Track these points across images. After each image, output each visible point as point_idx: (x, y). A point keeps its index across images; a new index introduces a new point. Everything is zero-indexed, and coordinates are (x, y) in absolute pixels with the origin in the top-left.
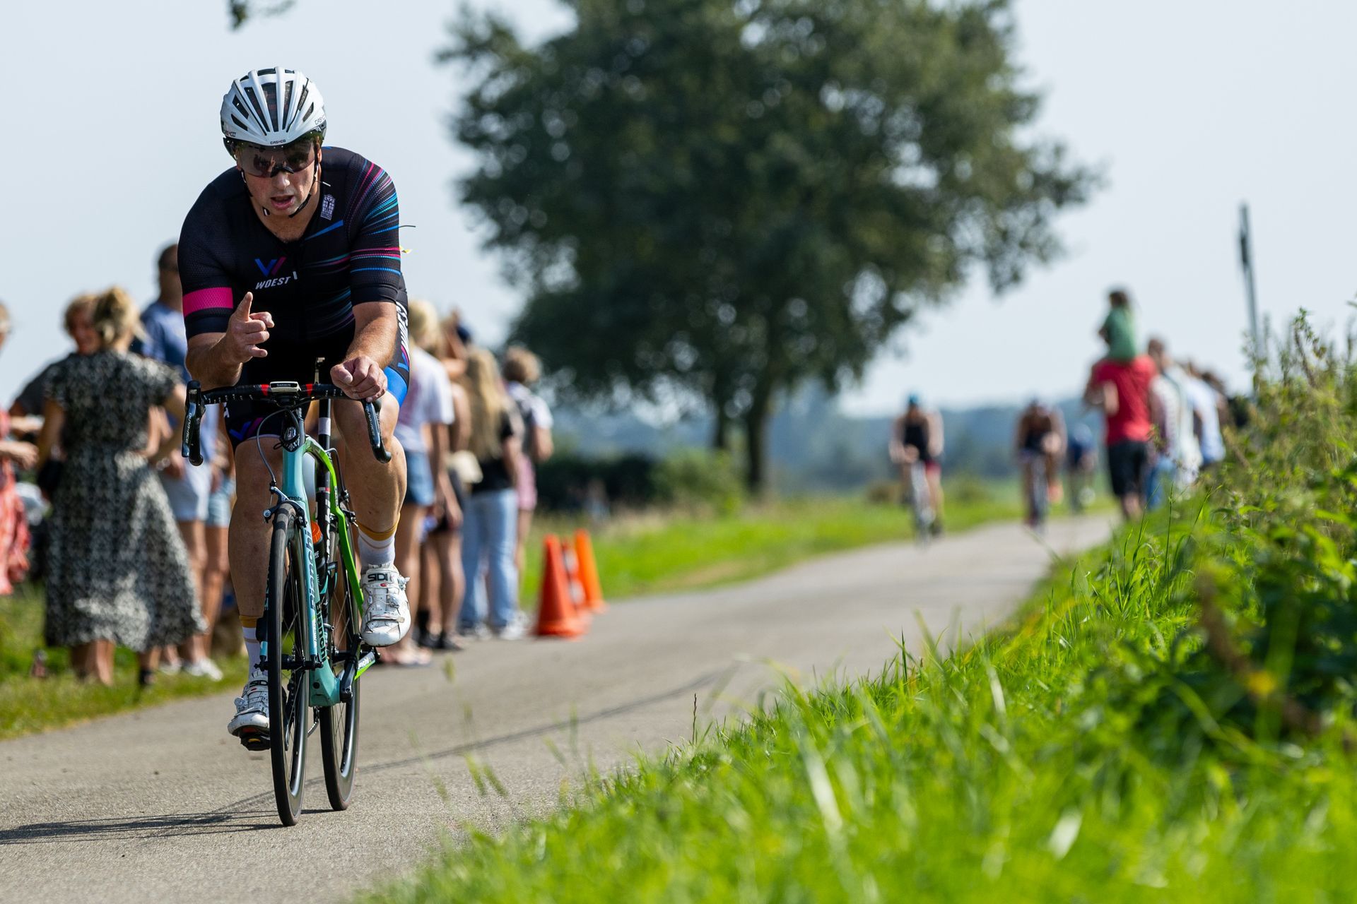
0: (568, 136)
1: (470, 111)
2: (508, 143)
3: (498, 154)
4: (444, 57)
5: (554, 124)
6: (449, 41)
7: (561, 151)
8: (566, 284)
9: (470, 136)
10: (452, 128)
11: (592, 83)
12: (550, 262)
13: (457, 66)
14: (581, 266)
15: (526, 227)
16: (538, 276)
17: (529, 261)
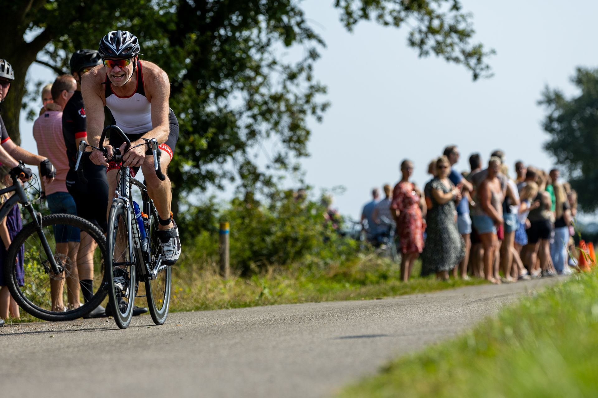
0: (580, 129)
1: (548, 121)
2: (561, 131)
3: (558, 135)
4: (540, 103)
5: (575, 125)
6: (541, 98)
7: (578, 134)
8: (579, 177)
9: (548, 128)
10: (543, 126)
11: (588, 112)
12: (574, 169)
13: (544, 106)
14: (584, 170)
15: (567, 158)
16: (570, 174)
17: (567, 169)
